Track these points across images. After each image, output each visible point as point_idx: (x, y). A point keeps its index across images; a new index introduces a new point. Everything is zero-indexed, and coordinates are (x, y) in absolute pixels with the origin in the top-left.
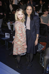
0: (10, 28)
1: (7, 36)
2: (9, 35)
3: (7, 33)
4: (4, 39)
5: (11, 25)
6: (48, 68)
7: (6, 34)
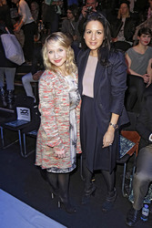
1: (23, 116)
2: (29, 112)
3: (23, 108)
4: (14, 125)
6: (146, 206)
7: (18, 109)
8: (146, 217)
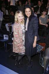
0: (8, 30)
1: (6, 38)
2: (8, 36)
3: (6, 35)
4: (3, 41)
5: (9, 27)
6: (48, 67)
7: (4, 35)
8: (47, 71)
